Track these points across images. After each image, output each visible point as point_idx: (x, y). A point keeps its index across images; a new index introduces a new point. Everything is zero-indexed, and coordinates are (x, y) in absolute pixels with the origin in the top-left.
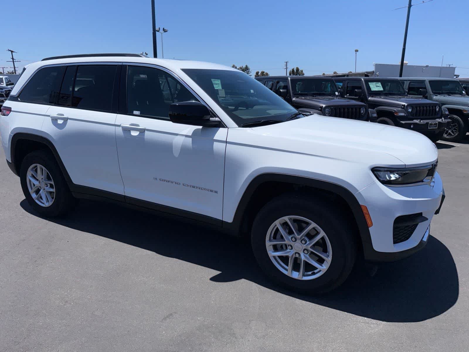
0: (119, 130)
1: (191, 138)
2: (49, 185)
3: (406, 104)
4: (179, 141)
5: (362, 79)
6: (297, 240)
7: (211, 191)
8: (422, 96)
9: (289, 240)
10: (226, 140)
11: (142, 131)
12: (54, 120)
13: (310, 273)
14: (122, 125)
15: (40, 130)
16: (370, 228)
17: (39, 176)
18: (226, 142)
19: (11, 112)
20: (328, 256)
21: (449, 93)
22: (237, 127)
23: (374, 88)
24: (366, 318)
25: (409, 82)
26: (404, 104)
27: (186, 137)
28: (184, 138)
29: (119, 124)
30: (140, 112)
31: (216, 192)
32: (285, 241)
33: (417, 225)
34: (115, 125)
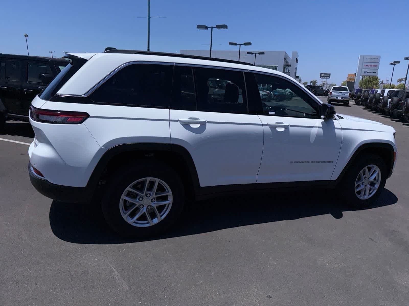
1: (322, 128)
7: (329, 162)
11: (287, 127)
18: (341, 129)
19: (89, 118)
27: (318, 128)
29: (267, 124)
30: (274, 112)
31: (332, 162)
34: (262, 125)
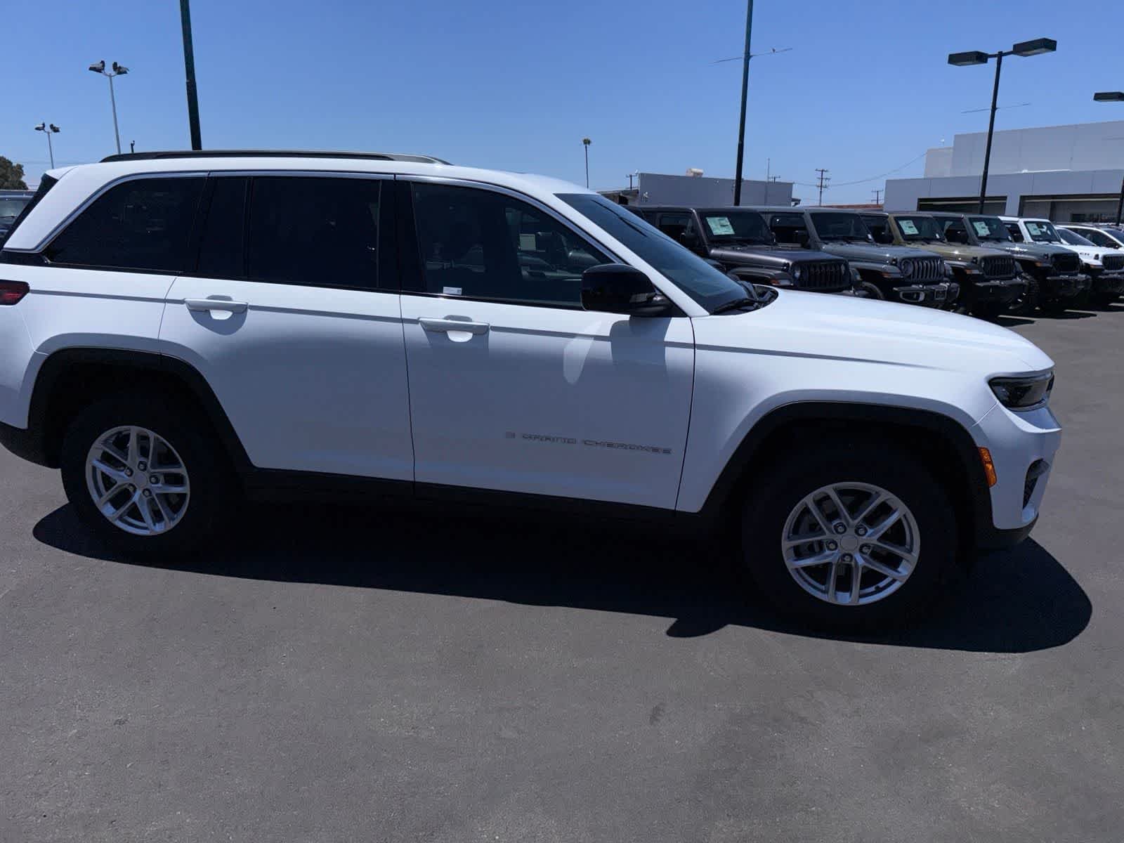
0: (417, 332)
1: (608, 341)
2: (162, 478)
3: (791, 263)
4: (580, 348)
5: (694, 211)
6: (848, 529)
7: (655, 450)
8: (799, 245)
9: (829, 529)
10: (693, 342)
11: (481, 332)
12: (200, 312)
13: (873, 589)
14: (421, 319)
15: (155, 337)
16: (991, 489)
17: (133, 458)
18: (694, 346)
19: (29, 295)
20: (910, 551)
21: (849, 240)
22: (707, 316)
23: (718, 228)
24: (986, 653)
25: (770, 216)
26: (786, 261)
27: (595, 339)
28: (590, 342)
29: (416, 318)
30: (460, 289)
31: (667, 451)
32: (824, 533)
33: (1036, 480)
34: (402, 321)
